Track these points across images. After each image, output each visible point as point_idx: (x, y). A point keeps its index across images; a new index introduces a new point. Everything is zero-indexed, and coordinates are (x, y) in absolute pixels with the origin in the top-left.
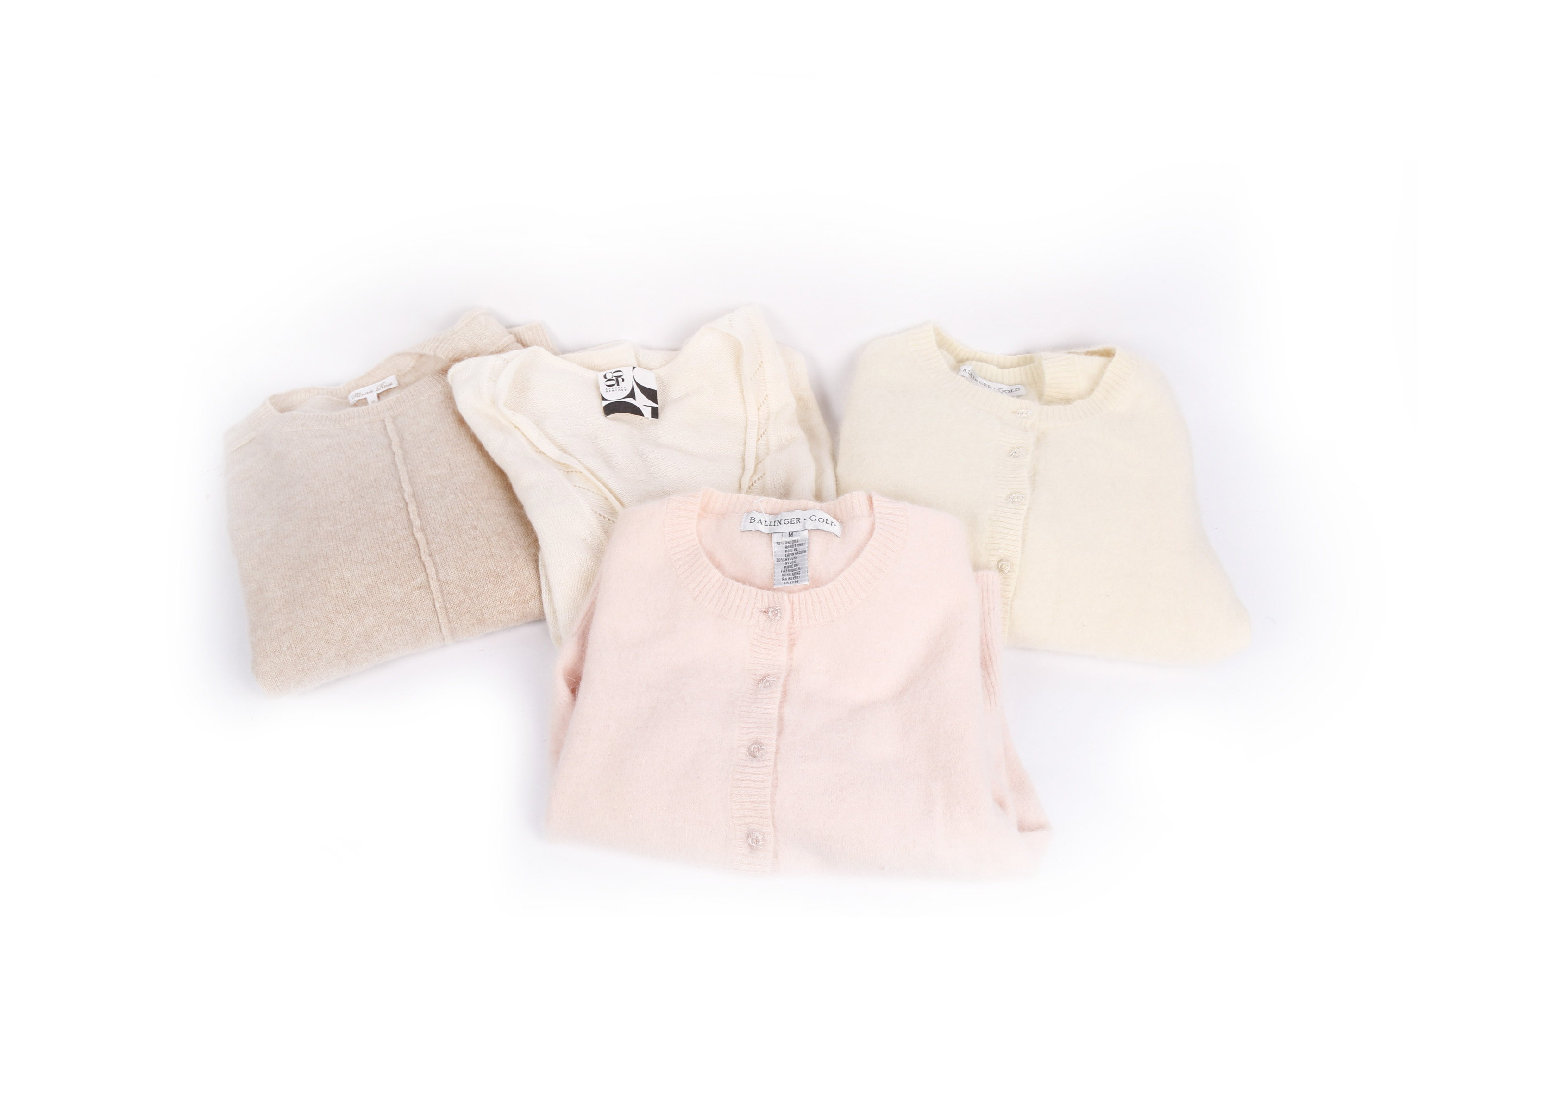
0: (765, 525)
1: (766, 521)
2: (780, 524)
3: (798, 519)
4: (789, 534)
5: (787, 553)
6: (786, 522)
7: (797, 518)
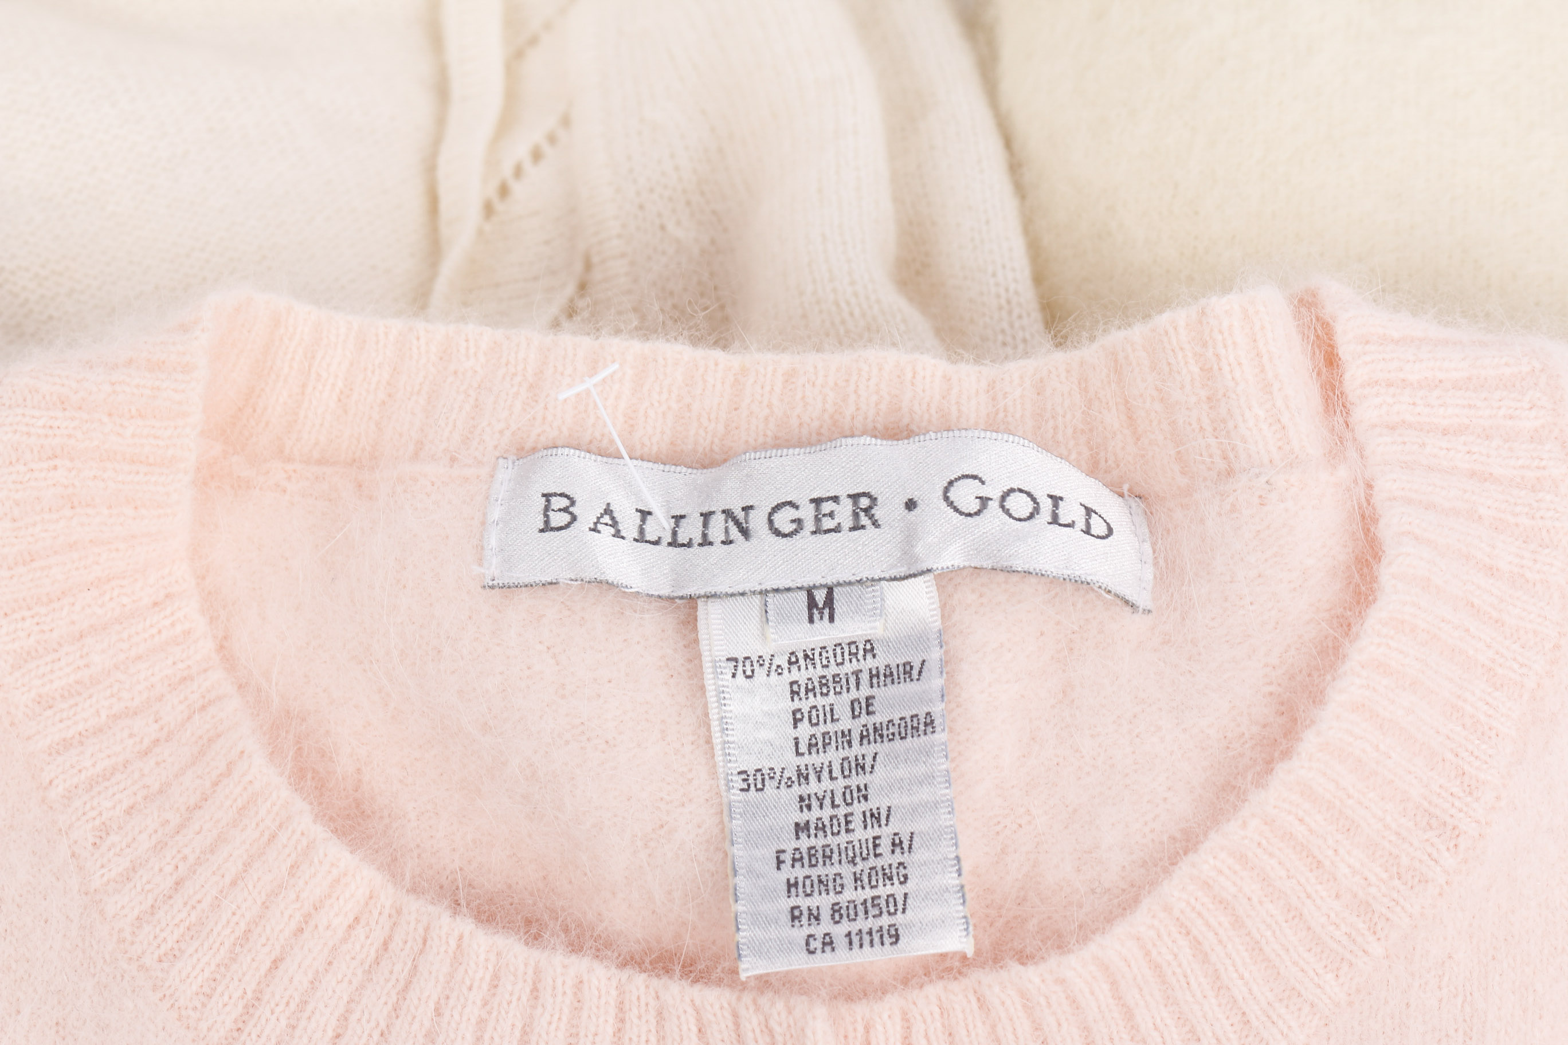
0: (641, 538)
1: (645, 514)
2: (745, 532)
3: (864, 502)
4: (812, 604)
5: (805, 730)
6: (784, 520)
7: (855, 497)
